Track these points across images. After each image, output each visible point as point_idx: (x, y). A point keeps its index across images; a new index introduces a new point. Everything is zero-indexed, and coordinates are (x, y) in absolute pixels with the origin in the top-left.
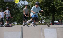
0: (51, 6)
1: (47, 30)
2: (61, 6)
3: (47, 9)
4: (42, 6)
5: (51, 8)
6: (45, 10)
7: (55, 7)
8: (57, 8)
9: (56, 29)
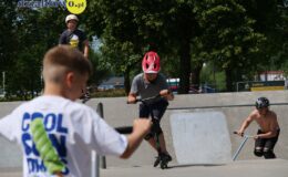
0: (173, 10)
1: (184, 120)
2: (219, 7)
3: (157, 24)
4: (133, 8)
5: (173, 19)
6: (149, 26)
7: (194, 11)
8: (203, 14)
9: (224, 112)
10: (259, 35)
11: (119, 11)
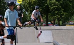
0: (44, 7)
2: (55, 6)
3: (40, 10)
8: (51, 8)
9: (52, 31)
10: (64, 13)
11: (31, 7)
